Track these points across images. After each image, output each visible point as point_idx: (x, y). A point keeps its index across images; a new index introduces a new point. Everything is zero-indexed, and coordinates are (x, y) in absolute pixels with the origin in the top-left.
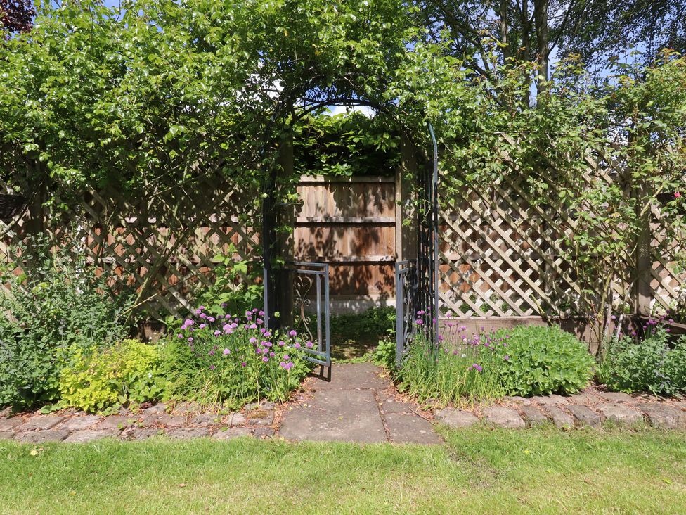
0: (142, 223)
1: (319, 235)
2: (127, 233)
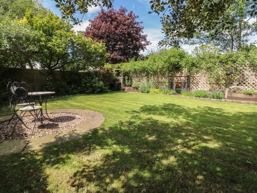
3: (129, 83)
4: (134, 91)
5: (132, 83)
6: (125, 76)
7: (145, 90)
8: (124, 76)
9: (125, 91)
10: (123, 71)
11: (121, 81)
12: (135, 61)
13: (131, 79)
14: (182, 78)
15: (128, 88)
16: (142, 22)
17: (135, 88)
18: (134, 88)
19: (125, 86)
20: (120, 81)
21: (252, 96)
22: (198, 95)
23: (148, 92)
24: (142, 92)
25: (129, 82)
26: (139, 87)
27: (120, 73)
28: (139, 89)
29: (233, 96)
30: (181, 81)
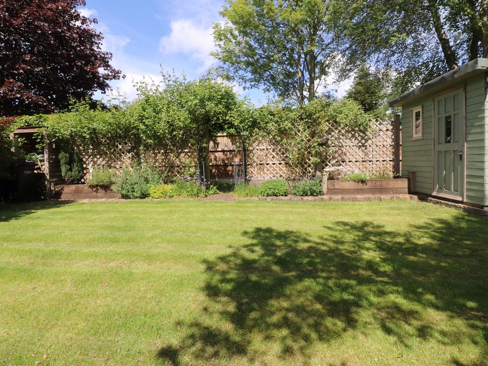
0: (166, 153)
1: (226, 155)
2: (162, 155)
3: (75, 173)
4: (97, 197)
5: (85, 172)
6: (60, 152)
7: (134, 191)
8: (54, 152)
9: (63, 197)
10: (49, 136)
11: (45, 168)
12: (90, 109)
13: (81, 161)
14: (216, 154)
15: (73, 187)
16: (95, 21)
17: (97, 186)
18: (95, 187)
19: (61, 181)
20: (39, 169)
21: (366, 184)
22: (272, 190)
23: (144, 196)
24: (125, 197)
25: (73, 170)
26: (112, 183)
27: (39, 143)
28: (113, 187)
29: (337, 187)
30: (216, 161)
